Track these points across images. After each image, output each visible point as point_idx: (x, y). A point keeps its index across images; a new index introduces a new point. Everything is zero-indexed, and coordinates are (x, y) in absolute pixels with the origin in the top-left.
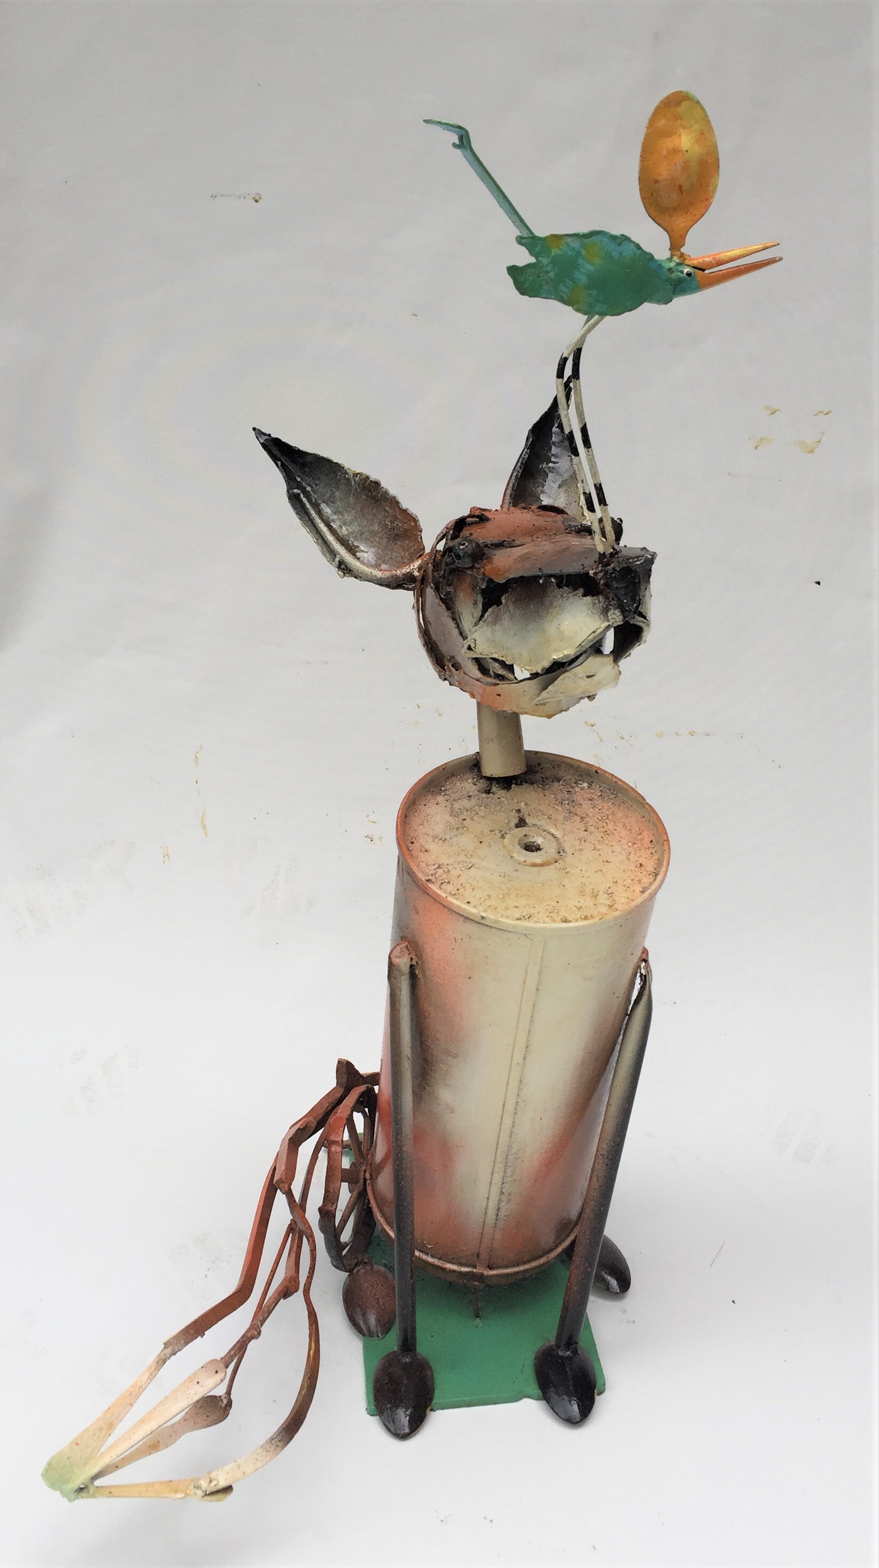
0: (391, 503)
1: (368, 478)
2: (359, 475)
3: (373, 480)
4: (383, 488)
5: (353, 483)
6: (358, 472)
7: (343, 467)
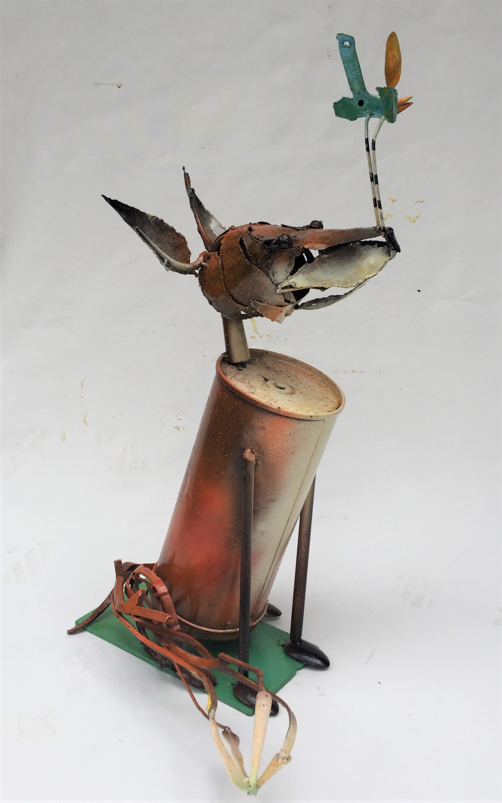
0: (171, 231)
1: (158, 218)
2: (154, 217)
3: (160, 219)
4: (165, 223)
5: (151, 222)
6: (153, 215)
7: (146, 214)
